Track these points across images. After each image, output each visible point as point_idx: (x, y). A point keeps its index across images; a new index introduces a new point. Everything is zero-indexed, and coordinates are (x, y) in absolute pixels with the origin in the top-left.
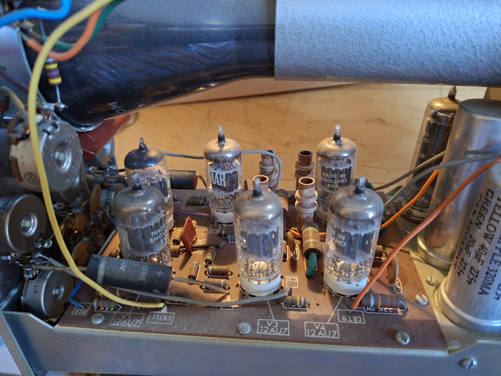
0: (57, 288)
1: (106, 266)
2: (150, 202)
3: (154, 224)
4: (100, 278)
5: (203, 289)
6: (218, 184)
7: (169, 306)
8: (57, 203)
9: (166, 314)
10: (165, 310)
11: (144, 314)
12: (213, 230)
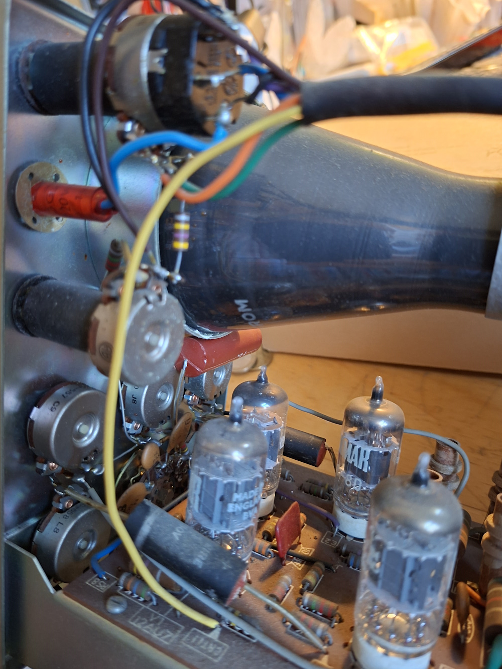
0: (85, 539)
1: (156, 522)
2: (246, 445)
3: (242, 483)
4: (141, 538)
5: (287, 626)
6: (356, 465)
7: (224, 631)
8: (134, 422)
9: (215, 643)
10: (215, 635)
11: (183, 627)
12: (329, 540)
